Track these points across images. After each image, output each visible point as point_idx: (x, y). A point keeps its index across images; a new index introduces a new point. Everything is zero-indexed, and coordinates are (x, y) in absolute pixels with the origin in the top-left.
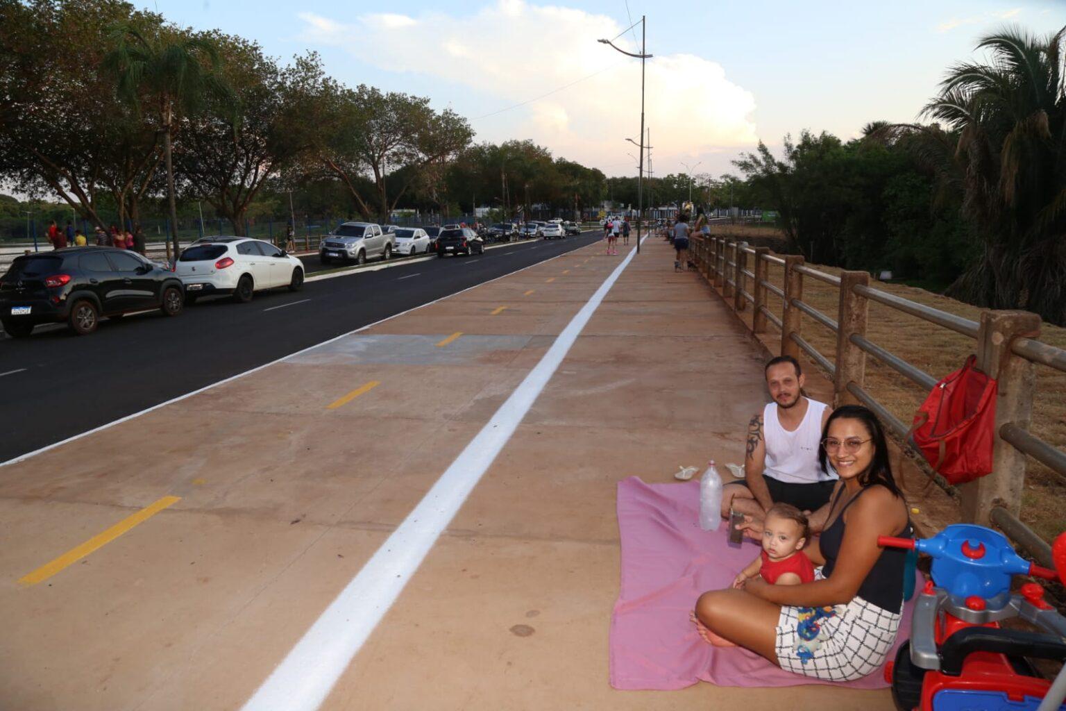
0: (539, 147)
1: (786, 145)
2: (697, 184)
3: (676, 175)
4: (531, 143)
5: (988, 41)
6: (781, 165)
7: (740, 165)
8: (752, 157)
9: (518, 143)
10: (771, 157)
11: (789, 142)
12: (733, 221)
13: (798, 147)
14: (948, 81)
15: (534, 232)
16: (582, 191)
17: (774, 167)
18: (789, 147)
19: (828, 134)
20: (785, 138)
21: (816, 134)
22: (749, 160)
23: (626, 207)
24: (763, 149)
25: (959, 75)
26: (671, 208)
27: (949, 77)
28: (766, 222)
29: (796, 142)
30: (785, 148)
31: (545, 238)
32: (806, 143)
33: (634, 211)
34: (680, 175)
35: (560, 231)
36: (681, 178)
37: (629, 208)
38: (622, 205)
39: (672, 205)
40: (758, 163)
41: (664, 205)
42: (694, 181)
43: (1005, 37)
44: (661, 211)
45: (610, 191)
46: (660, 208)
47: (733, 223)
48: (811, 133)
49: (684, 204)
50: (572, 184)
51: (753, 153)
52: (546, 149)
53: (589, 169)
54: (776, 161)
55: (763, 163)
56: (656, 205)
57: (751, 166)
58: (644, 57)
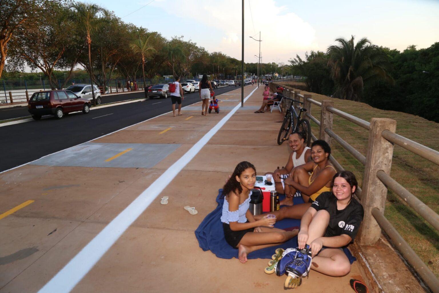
0: (224, 54)
1: (306, 55)
2: (279, 66)
3: (271, 63)
4: (221, 53)
5: (337, 40)
6: (304, 62)
7: (291, 62)
8: (295, 59)
9: (216, 53)
10: (301, 59)
11: (307, 54)
12: (291, 80)
13: (310, 56)
14: (328, 49)
15: (225, 83)
16: (238, 70)
17: (302, 63)
18: (307, 56)
19: (319, 51)
20: (306, 53)
21: (316, 51)
22: (293, 60)
23: (253, 75)
24: (298, 57)
25: (330, 47)
26: (269, 75)
27: (328, 48)
28: (300, 80)
29: (309, 54)
30: (306, 56)
31: (229, 85)
32: (313, 54)
33: (256, 76)
34: (273, 63)
35: (233, 83)
36: (273, 64)
37: (254, 75)
38: (252, 74)
39: (270, 74)
40: (297, 62)
41: (267, 74)
42: (278, 65)
43: (340, 39)
44: (266, 76)
45: (247, 68)
46: (265, 75)
47: (291, 81)
48: (314, 51)
49: (274, 74)
50: (235, 67)
51: (295, 58)
52: (226, 55)
53: (239, 61)
54: (302, 61)
55: (299, 61)
56: (264, 74)
57: (294, 62)
58: (260, 41)
